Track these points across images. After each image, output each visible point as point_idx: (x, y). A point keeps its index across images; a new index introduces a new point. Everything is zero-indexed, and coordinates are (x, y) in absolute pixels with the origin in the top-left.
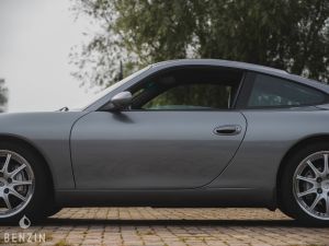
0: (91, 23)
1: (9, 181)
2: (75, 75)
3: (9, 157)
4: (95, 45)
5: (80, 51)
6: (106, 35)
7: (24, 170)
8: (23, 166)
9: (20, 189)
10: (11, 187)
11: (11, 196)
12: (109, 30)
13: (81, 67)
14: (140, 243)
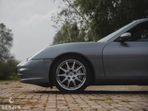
1: (75, 73)
2: (54, 26)
3: (75, 62)
5: (56, 15)
7: (81, 68)
8: (81, 67)
9: (79, 77)
10: (76, 76)
11: (76, 80)
12: (69, 7)
13: (57, 23)
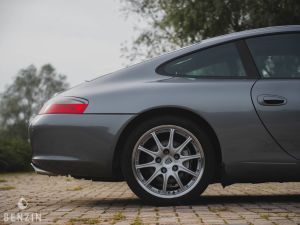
0: (139, 20)
4: (143, 40)
6: (153, 31)
14: (220, 221)
